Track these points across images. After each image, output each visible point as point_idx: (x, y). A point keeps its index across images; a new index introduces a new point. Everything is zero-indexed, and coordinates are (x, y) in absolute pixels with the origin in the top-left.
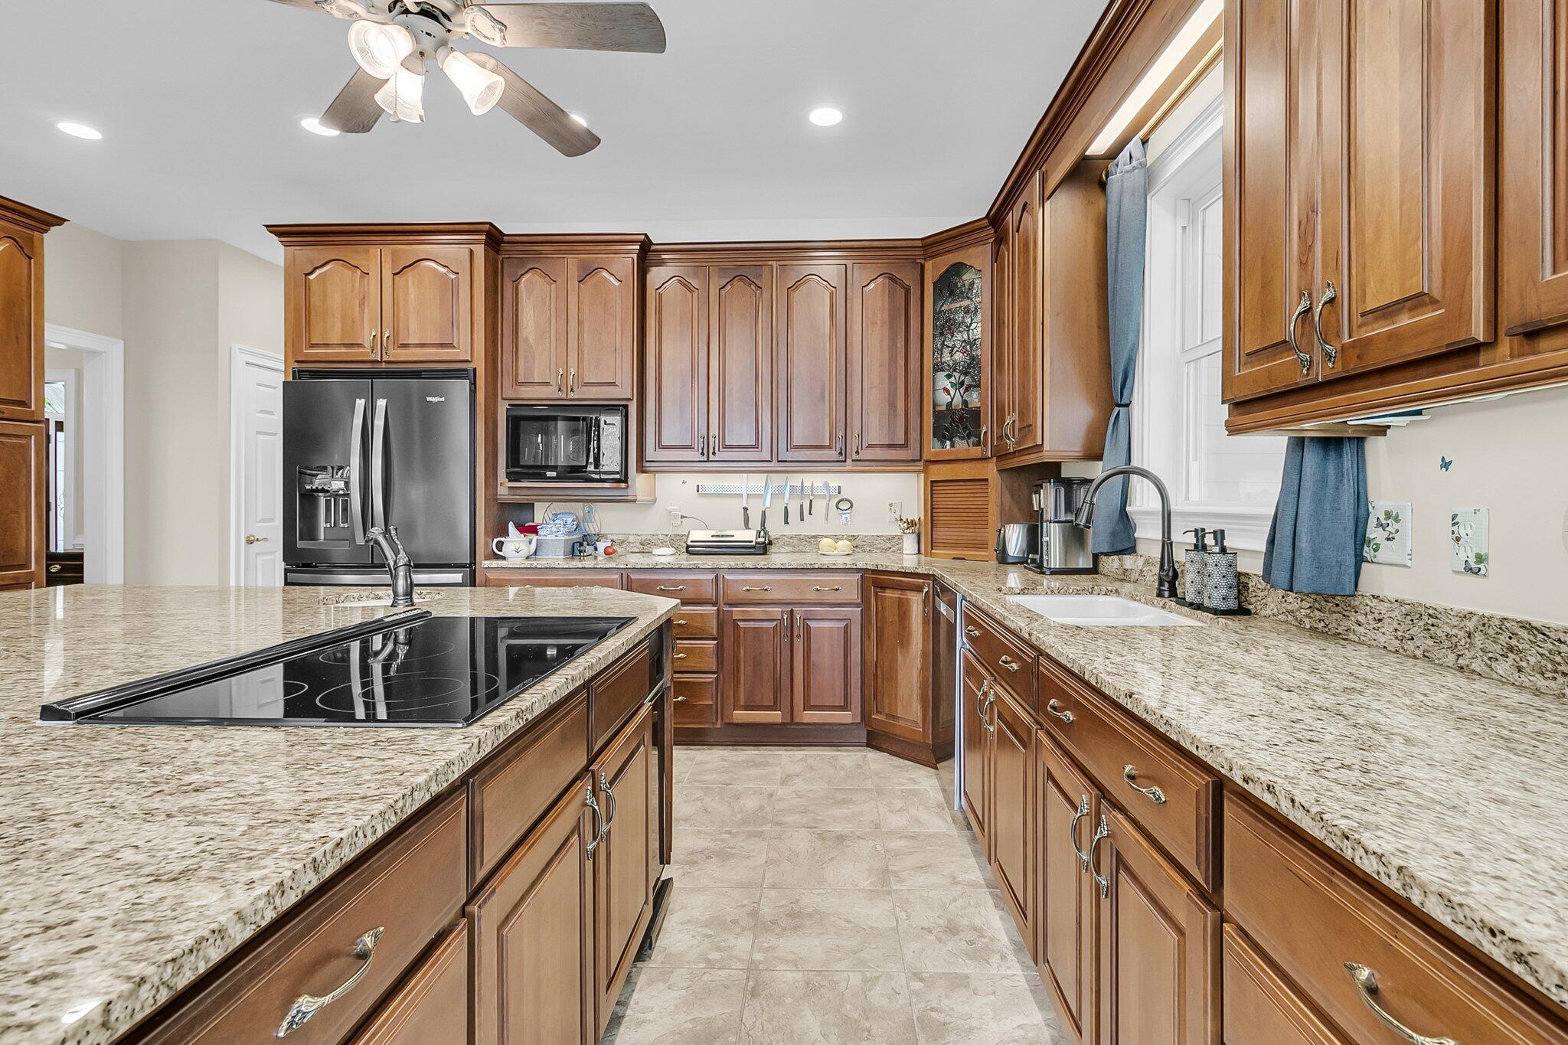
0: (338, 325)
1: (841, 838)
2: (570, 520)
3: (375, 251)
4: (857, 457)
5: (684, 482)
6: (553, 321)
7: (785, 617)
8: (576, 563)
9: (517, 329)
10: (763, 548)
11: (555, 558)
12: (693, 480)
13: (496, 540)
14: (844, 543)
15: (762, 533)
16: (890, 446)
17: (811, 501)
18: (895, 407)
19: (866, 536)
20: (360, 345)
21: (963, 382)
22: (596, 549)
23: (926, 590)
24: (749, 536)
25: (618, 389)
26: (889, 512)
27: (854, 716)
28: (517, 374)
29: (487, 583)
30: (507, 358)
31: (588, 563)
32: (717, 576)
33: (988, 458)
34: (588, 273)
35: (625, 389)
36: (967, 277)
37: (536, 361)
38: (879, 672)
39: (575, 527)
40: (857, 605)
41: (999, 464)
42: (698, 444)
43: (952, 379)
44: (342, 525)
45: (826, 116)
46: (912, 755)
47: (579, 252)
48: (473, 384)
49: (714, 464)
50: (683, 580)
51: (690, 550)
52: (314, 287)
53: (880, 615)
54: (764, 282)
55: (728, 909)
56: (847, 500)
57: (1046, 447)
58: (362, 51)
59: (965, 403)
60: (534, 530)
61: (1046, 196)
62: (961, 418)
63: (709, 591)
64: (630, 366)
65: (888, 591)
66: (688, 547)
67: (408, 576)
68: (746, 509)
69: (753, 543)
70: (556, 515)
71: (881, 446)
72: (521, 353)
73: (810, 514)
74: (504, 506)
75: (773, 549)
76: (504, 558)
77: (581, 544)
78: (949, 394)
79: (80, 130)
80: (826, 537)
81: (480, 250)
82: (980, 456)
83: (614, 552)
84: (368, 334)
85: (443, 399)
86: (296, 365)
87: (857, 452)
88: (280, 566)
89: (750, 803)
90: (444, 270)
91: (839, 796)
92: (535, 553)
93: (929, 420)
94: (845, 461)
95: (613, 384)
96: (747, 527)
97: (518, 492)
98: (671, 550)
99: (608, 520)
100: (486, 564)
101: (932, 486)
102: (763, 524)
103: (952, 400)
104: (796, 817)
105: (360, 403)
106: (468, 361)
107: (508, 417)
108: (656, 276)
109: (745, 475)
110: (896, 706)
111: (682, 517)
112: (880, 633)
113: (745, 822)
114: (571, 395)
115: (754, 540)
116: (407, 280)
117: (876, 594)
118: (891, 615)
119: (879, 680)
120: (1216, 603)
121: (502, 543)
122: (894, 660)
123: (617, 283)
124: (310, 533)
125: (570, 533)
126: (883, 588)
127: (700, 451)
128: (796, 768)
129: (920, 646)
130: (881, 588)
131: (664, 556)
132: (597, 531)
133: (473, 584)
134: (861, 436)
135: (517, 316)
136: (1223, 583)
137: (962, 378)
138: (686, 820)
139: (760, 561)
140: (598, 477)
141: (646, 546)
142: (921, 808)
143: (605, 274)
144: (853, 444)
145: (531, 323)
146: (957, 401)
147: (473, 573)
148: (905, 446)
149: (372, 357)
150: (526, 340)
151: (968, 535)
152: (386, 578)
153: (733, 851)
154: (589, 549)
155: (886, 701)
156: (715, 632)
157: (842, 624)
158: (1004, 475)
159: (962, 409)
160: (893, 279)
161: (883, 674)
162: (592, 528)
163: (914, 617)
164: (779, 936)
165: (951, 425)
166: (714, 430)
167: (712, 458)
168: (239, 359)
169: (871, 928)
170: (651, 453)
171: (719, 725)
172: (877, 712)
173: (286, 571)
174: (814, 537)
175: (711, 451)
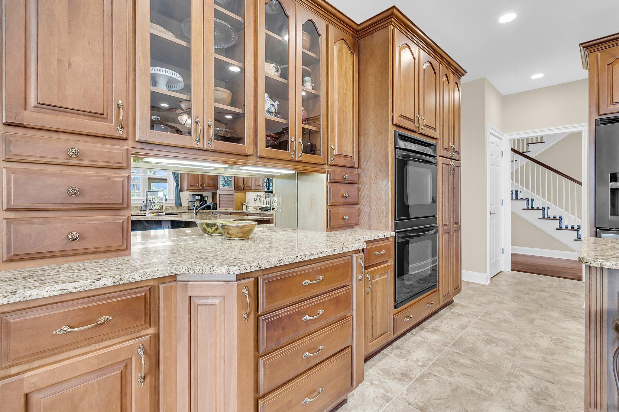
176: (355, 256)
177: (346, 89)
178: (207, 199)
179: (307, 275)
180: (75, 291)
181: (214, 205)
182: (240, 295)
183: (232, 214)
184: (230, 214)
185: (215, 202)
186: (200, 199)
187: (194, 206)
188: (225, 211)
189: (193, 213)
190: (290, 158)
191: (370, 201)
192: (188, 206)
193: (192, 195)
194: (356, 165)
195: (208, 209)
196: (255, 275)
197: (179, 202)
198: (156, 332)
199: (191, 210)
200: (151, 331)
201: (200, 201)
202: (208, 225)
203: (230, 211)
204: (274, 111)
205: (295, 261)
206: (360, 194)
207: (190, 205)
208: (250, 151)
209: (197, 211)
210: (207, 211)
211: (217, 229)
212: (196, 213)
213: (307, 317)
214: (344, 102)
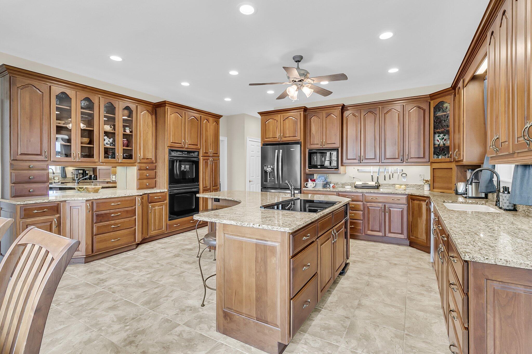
0: (272, 133)
1: (396, 264)
2: (323, 178)
3: (279, 115)
4: (407, 161)
5: (354, 168)
6: (319, 128)
7: (383, 206)
8: (325, 189)
9: (311, 131)
10: (378, 187)
11: (320, 188)
12: (357, 168)
13: (306, 183)
14: (403, 186)
15: (377, 183)
16: (418, 158)
17: (393, 174)
18: (420, 146)
19: (411, 185)
20: (276, 138)
21: (443, 138)
22: (330, 186)
23: (427, 201)
24: (373, 184)
25: (336, 145)
26: (419, 177)
27: (405, 236)
28: (311, 142)
29: (304, 193)
30: (308, 138)
31: (328, 190)
32: (363, 194)
33: (452, 162)
34: (328, 115)
35: (338, 145)
36: (445, 105)
37: (315, 139)
38: (412, 224)
39: (324, 180)
40: (406, 204)
41: (456, 163)
42: (358, 158)
43: (440, 137)
44: (272, 179)
45: (393, 70)
46: (424, 250)
47: (325, 110)
48: (301, 145)
49: (362, 164)
50: (354, 195)
51: (356, 187)
52: (267, 125)
53: (413, 208)
54: (377, 112)
55: (363, 271)
56: (405, 173)
57: (464, 160)
58: (288, 91)
59: (444, 144)
60: (314, 181)
61: (464, 86)
62: (443, 149)
63: (361, 198)
64: (339, 139)
65: (415, 201)
66: (355, 186)
67: (294, 191)
68: (372, 176)
69: (374, 186)
70: (320, 177)
71: (415, 158)
72: (312, 137)
73: (393, 177)
74: (307, 174)
75: (381, 187)
76: (307, 187)
77: (326, 185)
78: (439, 142)
79: (228, 99)
80: (398, 184)
81: (302, 113)
82: (449, 161)
83: (335, 187)
84: (278, 135)
85: (294, 149)
86: (263, 143)
87: (407, 160)
88: (260, 188)
89: (371, 254)
90: (294, 118)
91: (397, 256)
92: (315, 187)
93: (432, 150)
94: (403, 162)
95: (335, 143)
96: (373, 181)
97: (311, 171)
98: (350, 187)
99: (333, 178)
100: (304, 189)
101: (433, 170)
102: (378, 180)
103: (440, 143)
104: (384, 258)
105: (277, 151)
106: (299, 140)
107: (308, 153)
108: (346, 114)
109: (372, 167)
110: (418, 234)
111: (353, 178)
112: (413, 213)
113: (369, 257)
114: (324, 147)
115: (374, 184)
116: (286, 122)
117: (412, 202)
118: (416, 208)
119: (413, 227)
120: (505, 207)
121: (307, 184)
122: (417, 221)
123: (335, 117)
124: (266, 181)
125: (323, 182)
126: (414, 200)
127: (358, 160)
128: (385, 248)
129: (425, 217)
130: (413, 200)
131: (348, 188)
132: (330, 181)
133: (301, 193)
134: (408, 155)
135: (311, 128)
136: (508, 202)
137: (443, 137)
138: (354, 254)
139: (376, 191)
140: (331, 167)
141: (343, 185)
142: (423, 262)
143: (332, 115)
144: (406, 157)
145: (314, 129)
146: (442, 143)
147: (301, 191)
148: (424, 157)
149: (279, 140)
150: (313, 133)
151: (445, 185)
152: (290, 192)
153: (365, 262)
154: (328, 186)
155: (415, 233)
156: (362, 209)
157: (401, 210)
158: (458, 167)
159: (443, 146)
160: (419, 107)
161: (414, 225)
162: (329, 180)
163: (423, 208)
164: (375, 278)
165: (439, 151)
166: (362, 154)
167: (362, 162)
168: (248, 139)
169: (400, 281)
170: (345, 161)
171: (363, 234)
172: (412, 236)
173: (261, 189)
174: (393, 184)
175: (362, 160)
176: (137, 197)
177: (148, 131)
178: (88, 173)
179: (113, 202)
180: (38, 202)
181: (94, 177)
182: (87, 206)
183: (109, 183)
184: (107, 183)
185: (96, 174)
186: (82, 172)
187: (77, 177)
188: (103, 181)
189: (76, 182)
190: (116, 162)
191: (160, 177)
192: (72, 178)
193: (76, 169)
194: (154, 162)
195: (89, 180)
196: (92, 201)
197: (65, 175)
198: (60, 216)
199: (75, 180)
200: (58, 215)
201: (83, 174)
202: (80, 188)
203: (107, 181)
204: (110, 143)
205: (107, 197)
206: (156, 174)
207: (74, 177)
208: (97, 161)
209: (78, 181)
210: (89, 181)
211: (84, 189)
212: (78, 183)
213: (113, 215)
214: (147, 136)
